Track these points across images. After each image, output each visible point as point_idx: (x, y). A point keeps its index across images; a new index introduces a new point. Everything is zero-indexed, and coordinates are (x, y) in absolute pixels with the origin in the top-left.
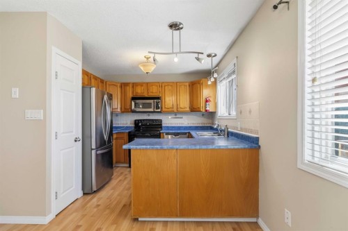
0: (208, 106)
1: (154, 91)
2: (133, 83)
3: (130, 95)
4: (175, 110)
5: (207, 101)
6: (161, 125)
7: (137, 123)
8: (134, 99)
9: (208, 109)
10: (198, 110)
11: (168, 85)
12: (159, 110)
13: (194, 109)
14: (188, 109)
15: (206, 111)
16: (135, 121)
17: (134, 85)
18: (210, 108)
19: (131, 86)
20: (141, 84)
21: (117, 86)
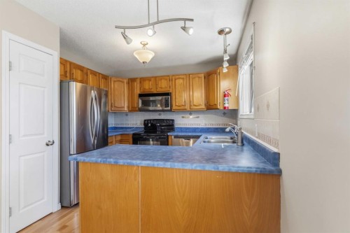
0: (226, 102)
1: (163, 86)
2: (141, 78)
3: (137, 91)
4: (187, 107)
5: (225, 96)
6: (173, 125)
7: (146, 123)
8: (141, 96)
9: (226, 105)
10: (214, 107)
11: (179, 78)
12: (169, 108)
13: (210, 107)
14: (203, 107)
15: (225, 108)
16: (145, 120)
17: (143, 80)
18: (230, 105)
19: (138, 81)
20: (149, 79)
21: (123, 82)
